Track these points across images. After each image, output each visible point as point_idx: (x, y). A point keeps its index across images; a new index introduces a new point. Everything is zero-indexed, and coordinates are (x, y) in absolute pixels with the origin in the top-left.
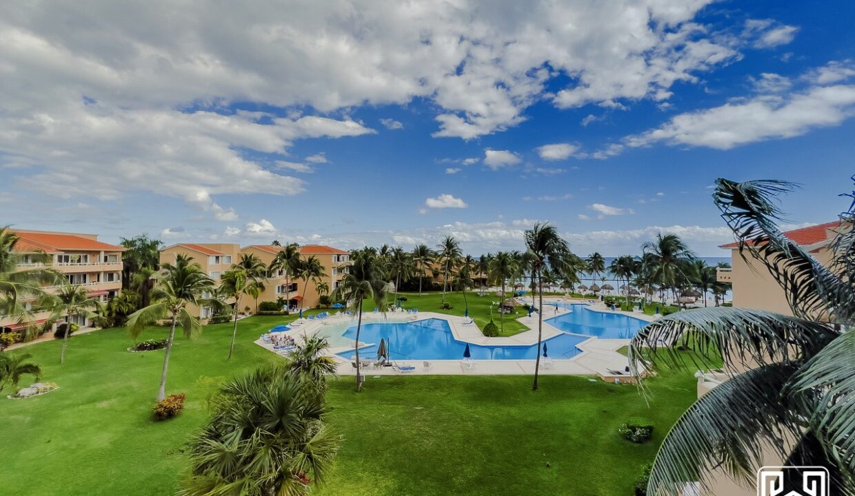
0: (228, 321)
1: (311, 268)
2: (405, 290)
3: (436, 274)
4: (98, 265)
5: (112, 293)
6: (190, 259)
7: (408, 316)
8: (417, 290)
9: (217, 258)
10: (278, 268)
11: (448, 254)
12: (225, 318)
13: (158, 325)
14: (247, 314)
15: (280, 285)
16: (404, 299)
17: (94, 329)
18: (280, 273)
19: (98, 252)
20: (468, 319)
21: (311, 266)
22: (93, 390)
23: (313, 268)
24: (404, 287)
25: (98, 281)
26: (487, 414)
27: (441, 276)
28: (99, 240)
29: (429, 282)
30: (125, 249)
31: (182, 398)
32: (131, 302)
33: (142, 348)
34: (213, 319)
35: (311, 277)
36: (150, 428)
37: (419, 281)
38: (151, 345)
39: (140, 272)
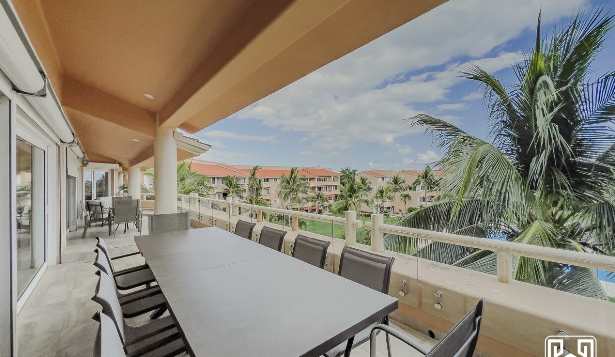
4: (330, 182)
5: (336, 196)
6: (367, 179)
9: (383, 178)
10: (420, 184)
14: (400, 213)
25: (331, 190)
28: (332, 169)
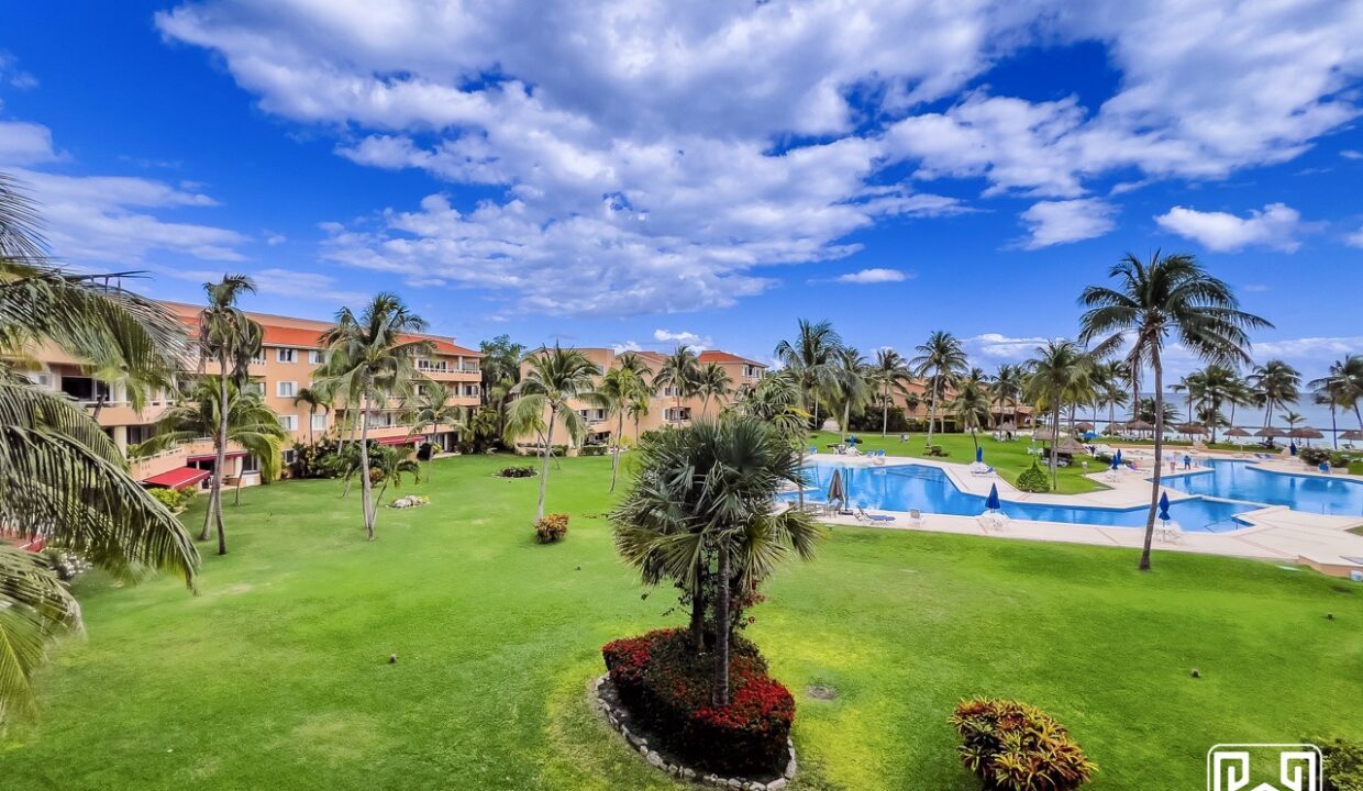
0: (602, 454)
1: (711, 381)
2: (858, 429)
3: (912, 404)
4: (457, 373)
5: (470, 410)
7: (869, 459)
8: (879, 429)
10: (666, 381)
11: (938, 362)
12: (599, 449)
13: (521, 454)
15: (669, 408)
16: (857, 441)
17: (453, 454)
18: (668, 391)
19: (456, 357)
20: (983, 466)
21: (712, 378)
22: (464, 509)
23: (714, 381)
24: (857, 423)
25: (457, 392)
26: (1045, 593)
27: (922, 407)
28: (455, 343)
29: (900, 417)
30: (484, 356)
31: (565, 518)
32: (490, 422)
33: (508, 473)
34: (585, 449)
35: (713, 395)
36: (533, 548)
37: (881, 415)
38: (518, 471)
39: (498, 384)
